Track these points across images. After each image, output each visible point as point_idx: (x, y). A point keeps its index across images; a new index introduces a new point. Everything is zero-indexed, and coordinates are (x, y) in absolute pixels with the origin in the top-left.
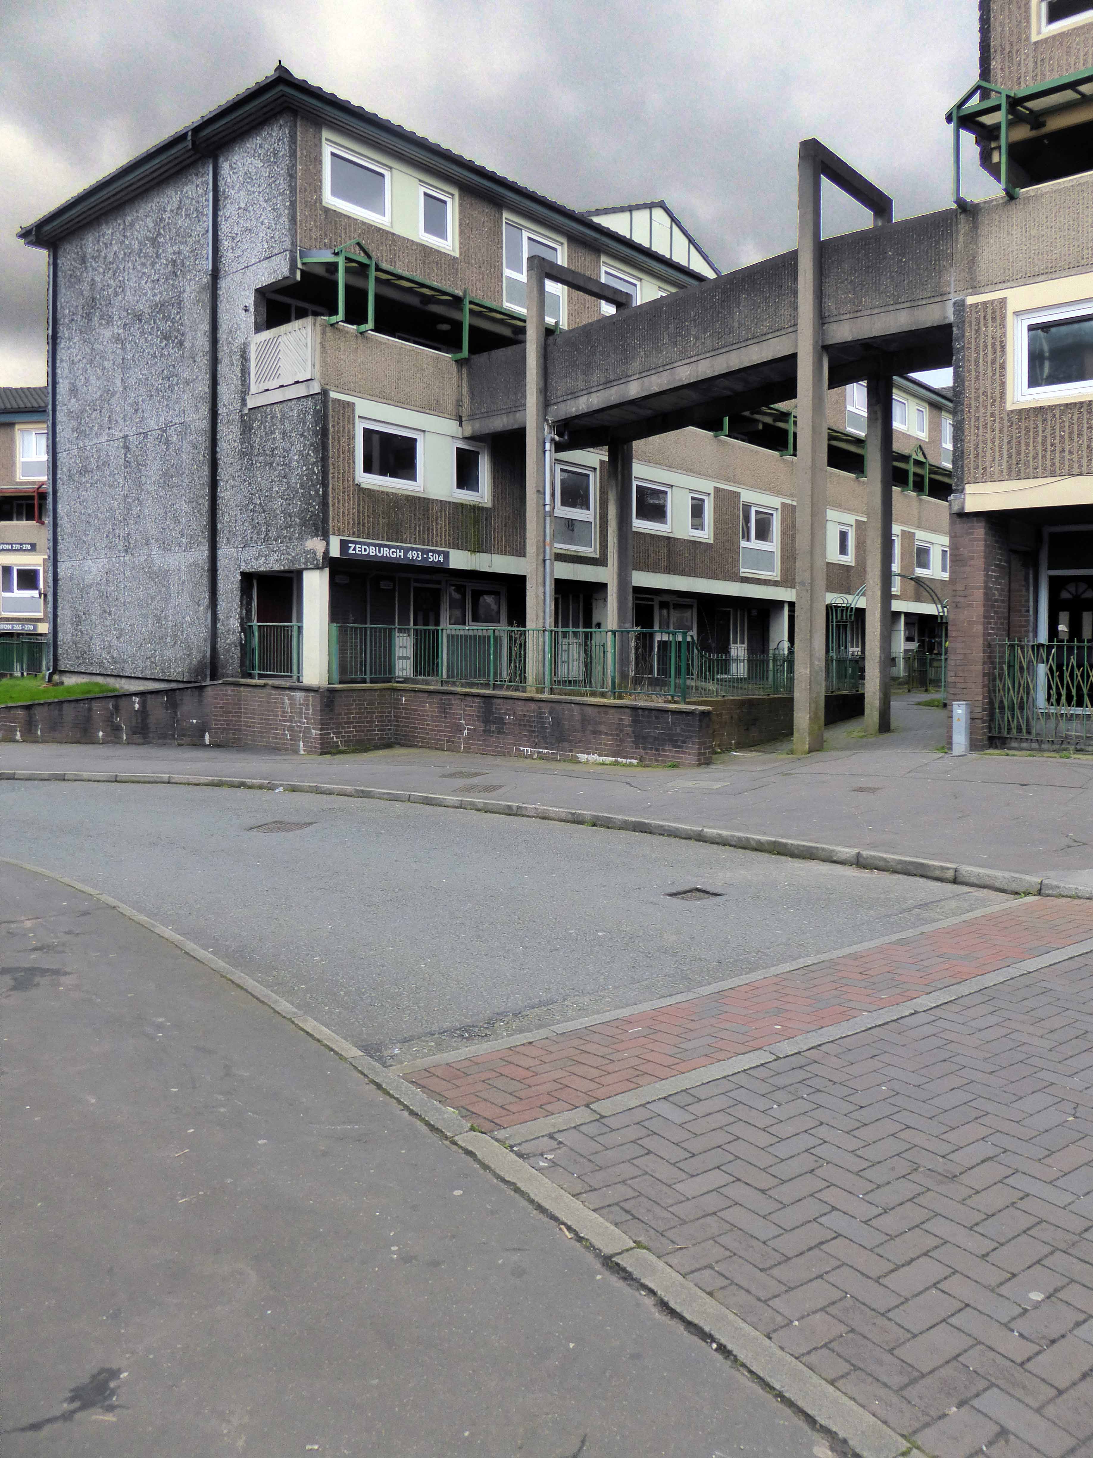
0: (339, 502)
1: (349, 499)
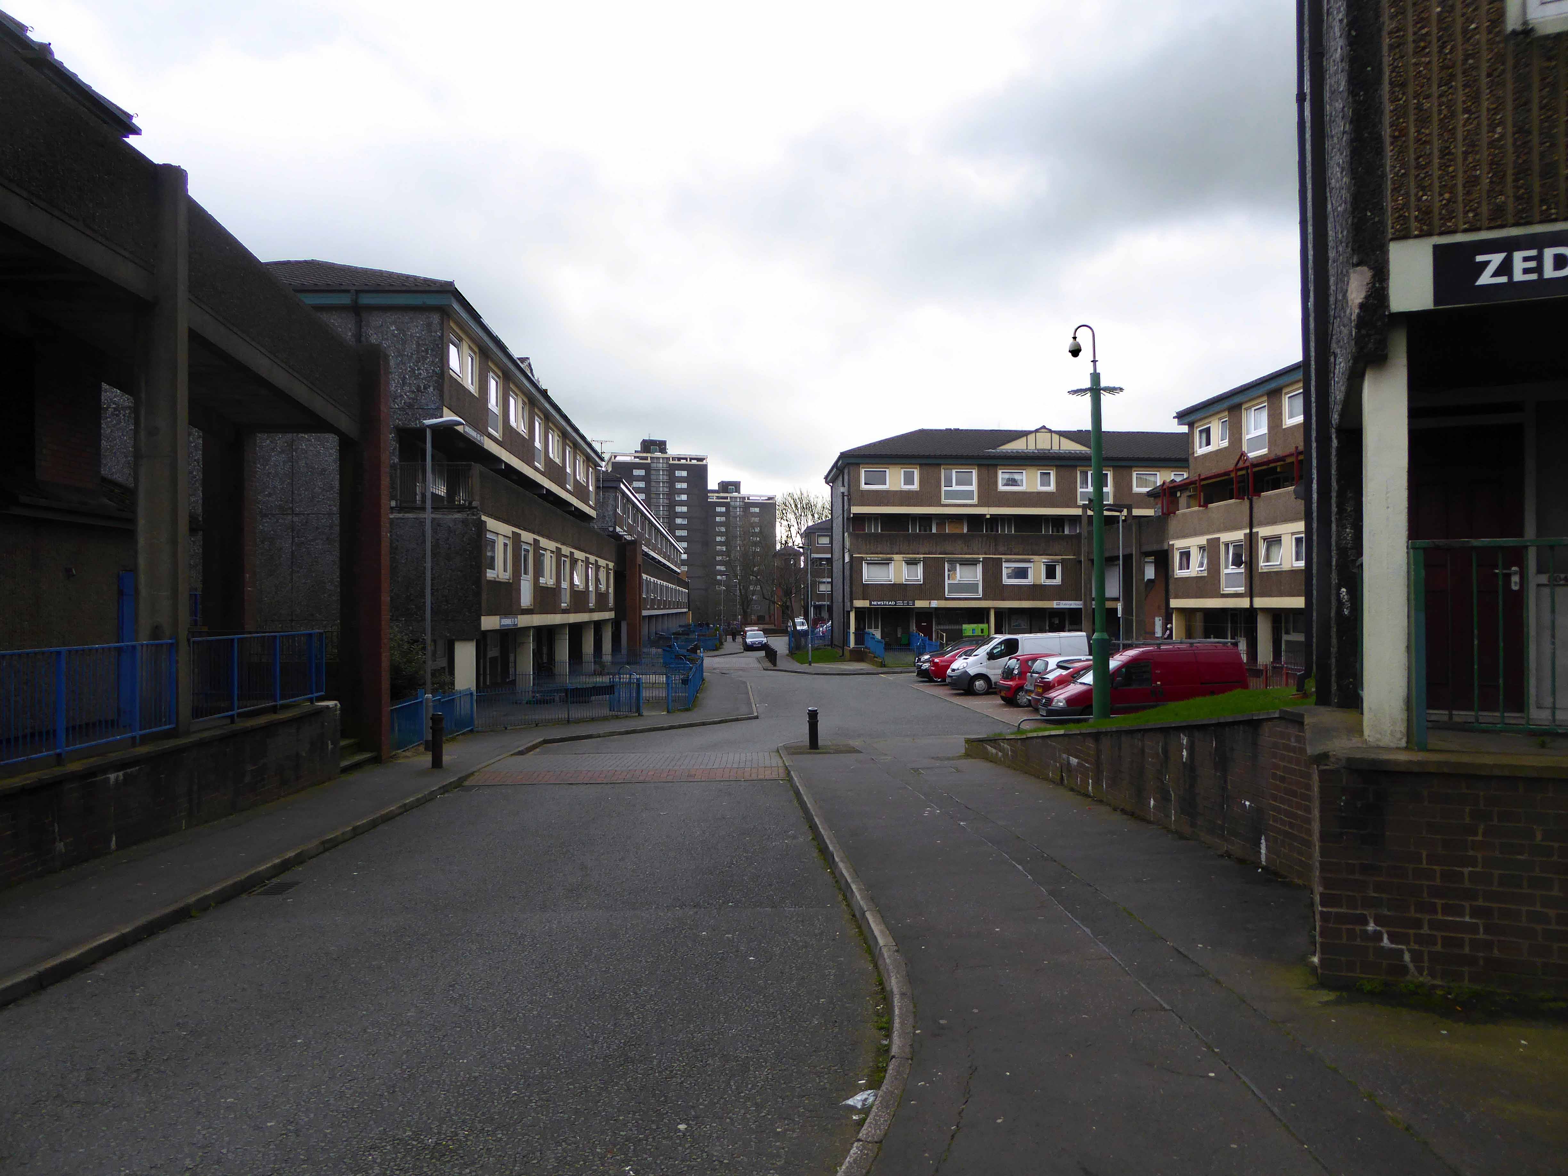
0: (1423, 120)
1: (1476, 98)
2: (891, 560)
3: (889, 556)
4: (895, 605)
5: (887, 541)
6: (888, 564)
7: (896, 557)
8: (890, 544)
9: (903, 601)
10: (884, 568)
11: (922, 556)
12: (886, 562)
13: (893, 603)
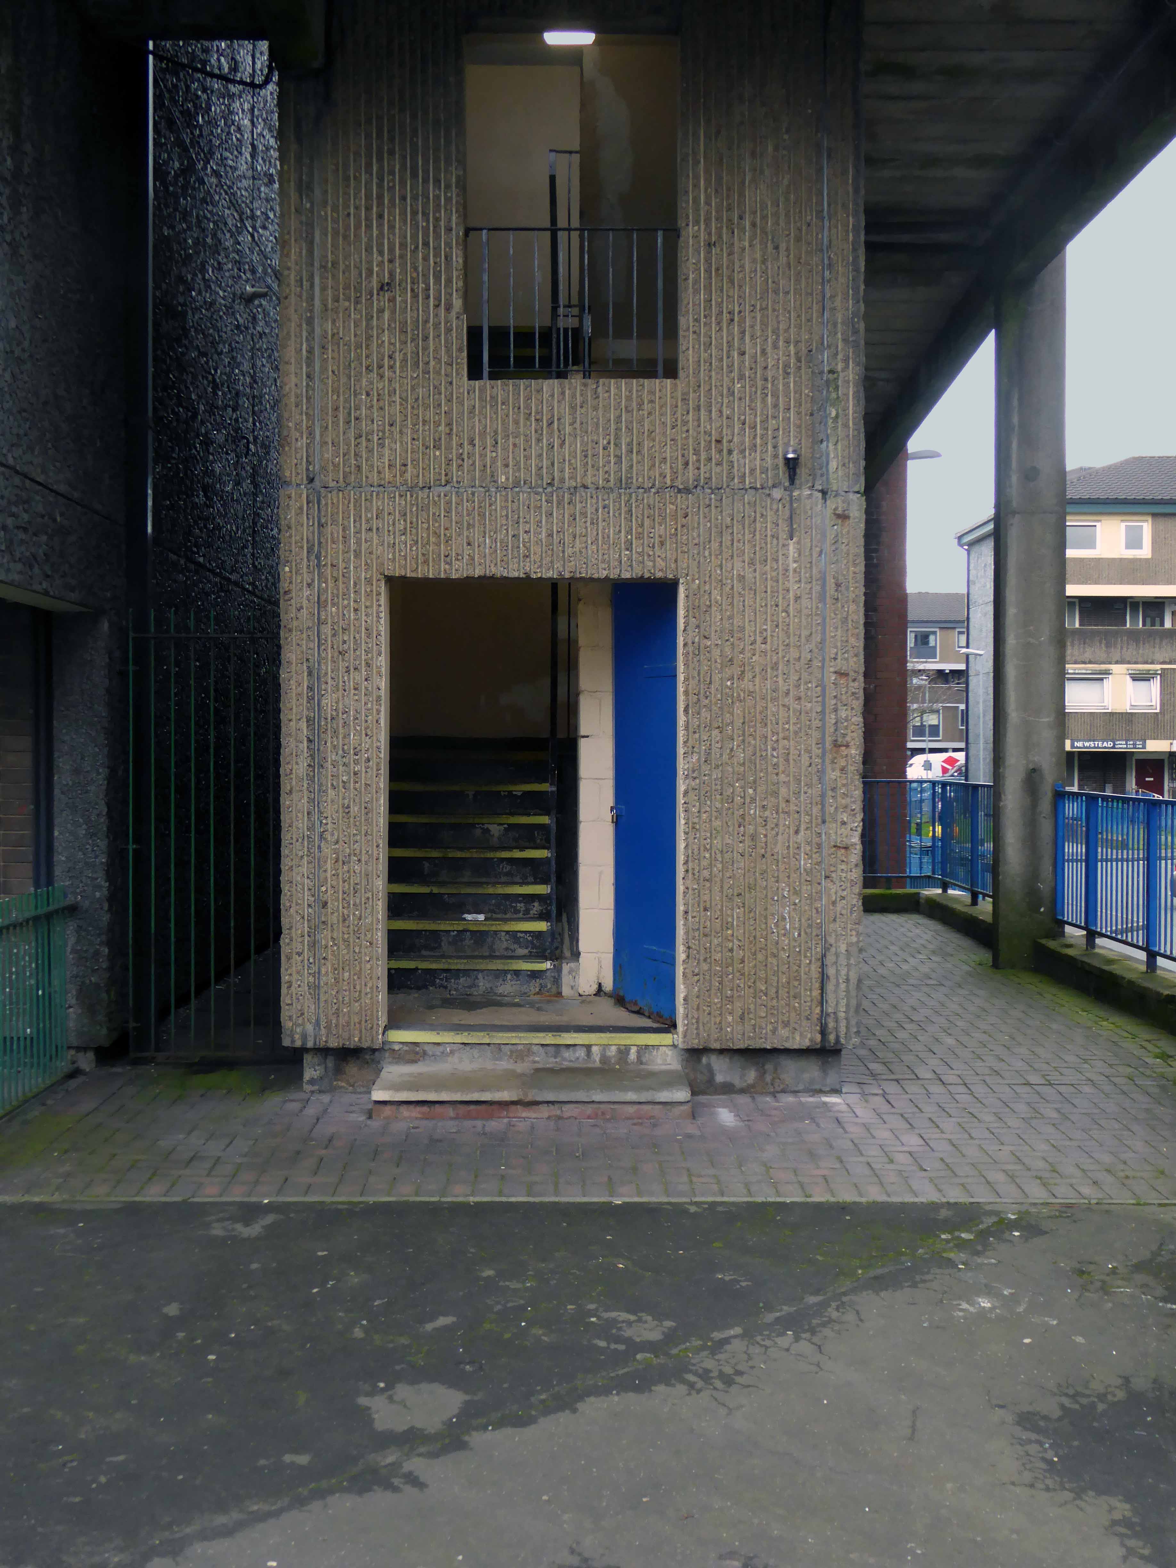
2: (1107, 673)
3: (1104, 667)
4: (1113, 747)
5: (1101, 643)
6: (1102, 679)
7: (1115, 668)
8: (1107, 647)
9: (1127, 741)
10: (1096, 685)
11: (1158, 667)
12: (1099, 678)
13: (1110, 744)
